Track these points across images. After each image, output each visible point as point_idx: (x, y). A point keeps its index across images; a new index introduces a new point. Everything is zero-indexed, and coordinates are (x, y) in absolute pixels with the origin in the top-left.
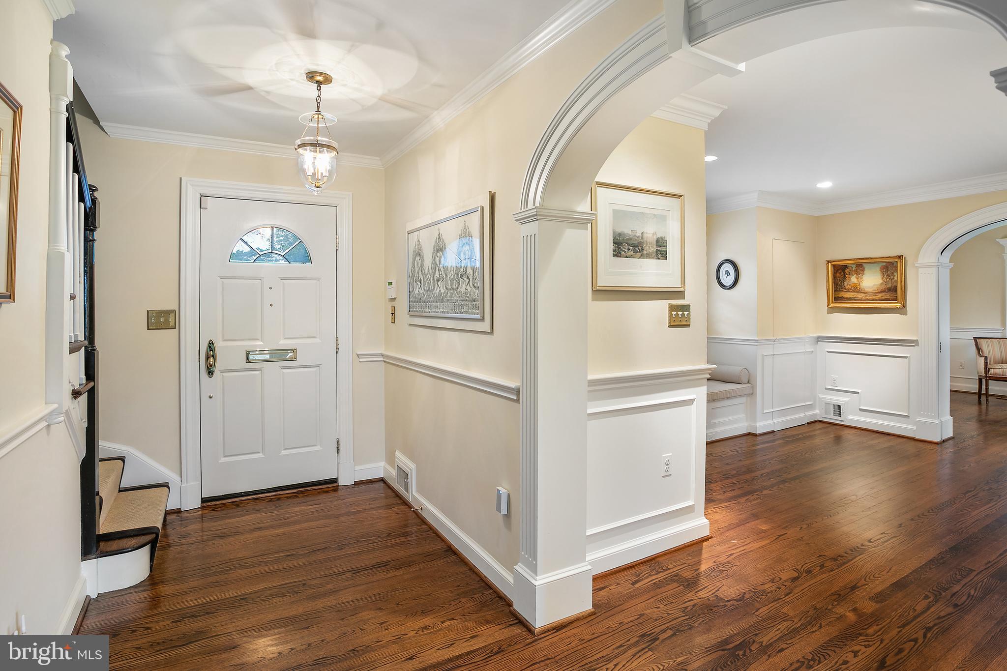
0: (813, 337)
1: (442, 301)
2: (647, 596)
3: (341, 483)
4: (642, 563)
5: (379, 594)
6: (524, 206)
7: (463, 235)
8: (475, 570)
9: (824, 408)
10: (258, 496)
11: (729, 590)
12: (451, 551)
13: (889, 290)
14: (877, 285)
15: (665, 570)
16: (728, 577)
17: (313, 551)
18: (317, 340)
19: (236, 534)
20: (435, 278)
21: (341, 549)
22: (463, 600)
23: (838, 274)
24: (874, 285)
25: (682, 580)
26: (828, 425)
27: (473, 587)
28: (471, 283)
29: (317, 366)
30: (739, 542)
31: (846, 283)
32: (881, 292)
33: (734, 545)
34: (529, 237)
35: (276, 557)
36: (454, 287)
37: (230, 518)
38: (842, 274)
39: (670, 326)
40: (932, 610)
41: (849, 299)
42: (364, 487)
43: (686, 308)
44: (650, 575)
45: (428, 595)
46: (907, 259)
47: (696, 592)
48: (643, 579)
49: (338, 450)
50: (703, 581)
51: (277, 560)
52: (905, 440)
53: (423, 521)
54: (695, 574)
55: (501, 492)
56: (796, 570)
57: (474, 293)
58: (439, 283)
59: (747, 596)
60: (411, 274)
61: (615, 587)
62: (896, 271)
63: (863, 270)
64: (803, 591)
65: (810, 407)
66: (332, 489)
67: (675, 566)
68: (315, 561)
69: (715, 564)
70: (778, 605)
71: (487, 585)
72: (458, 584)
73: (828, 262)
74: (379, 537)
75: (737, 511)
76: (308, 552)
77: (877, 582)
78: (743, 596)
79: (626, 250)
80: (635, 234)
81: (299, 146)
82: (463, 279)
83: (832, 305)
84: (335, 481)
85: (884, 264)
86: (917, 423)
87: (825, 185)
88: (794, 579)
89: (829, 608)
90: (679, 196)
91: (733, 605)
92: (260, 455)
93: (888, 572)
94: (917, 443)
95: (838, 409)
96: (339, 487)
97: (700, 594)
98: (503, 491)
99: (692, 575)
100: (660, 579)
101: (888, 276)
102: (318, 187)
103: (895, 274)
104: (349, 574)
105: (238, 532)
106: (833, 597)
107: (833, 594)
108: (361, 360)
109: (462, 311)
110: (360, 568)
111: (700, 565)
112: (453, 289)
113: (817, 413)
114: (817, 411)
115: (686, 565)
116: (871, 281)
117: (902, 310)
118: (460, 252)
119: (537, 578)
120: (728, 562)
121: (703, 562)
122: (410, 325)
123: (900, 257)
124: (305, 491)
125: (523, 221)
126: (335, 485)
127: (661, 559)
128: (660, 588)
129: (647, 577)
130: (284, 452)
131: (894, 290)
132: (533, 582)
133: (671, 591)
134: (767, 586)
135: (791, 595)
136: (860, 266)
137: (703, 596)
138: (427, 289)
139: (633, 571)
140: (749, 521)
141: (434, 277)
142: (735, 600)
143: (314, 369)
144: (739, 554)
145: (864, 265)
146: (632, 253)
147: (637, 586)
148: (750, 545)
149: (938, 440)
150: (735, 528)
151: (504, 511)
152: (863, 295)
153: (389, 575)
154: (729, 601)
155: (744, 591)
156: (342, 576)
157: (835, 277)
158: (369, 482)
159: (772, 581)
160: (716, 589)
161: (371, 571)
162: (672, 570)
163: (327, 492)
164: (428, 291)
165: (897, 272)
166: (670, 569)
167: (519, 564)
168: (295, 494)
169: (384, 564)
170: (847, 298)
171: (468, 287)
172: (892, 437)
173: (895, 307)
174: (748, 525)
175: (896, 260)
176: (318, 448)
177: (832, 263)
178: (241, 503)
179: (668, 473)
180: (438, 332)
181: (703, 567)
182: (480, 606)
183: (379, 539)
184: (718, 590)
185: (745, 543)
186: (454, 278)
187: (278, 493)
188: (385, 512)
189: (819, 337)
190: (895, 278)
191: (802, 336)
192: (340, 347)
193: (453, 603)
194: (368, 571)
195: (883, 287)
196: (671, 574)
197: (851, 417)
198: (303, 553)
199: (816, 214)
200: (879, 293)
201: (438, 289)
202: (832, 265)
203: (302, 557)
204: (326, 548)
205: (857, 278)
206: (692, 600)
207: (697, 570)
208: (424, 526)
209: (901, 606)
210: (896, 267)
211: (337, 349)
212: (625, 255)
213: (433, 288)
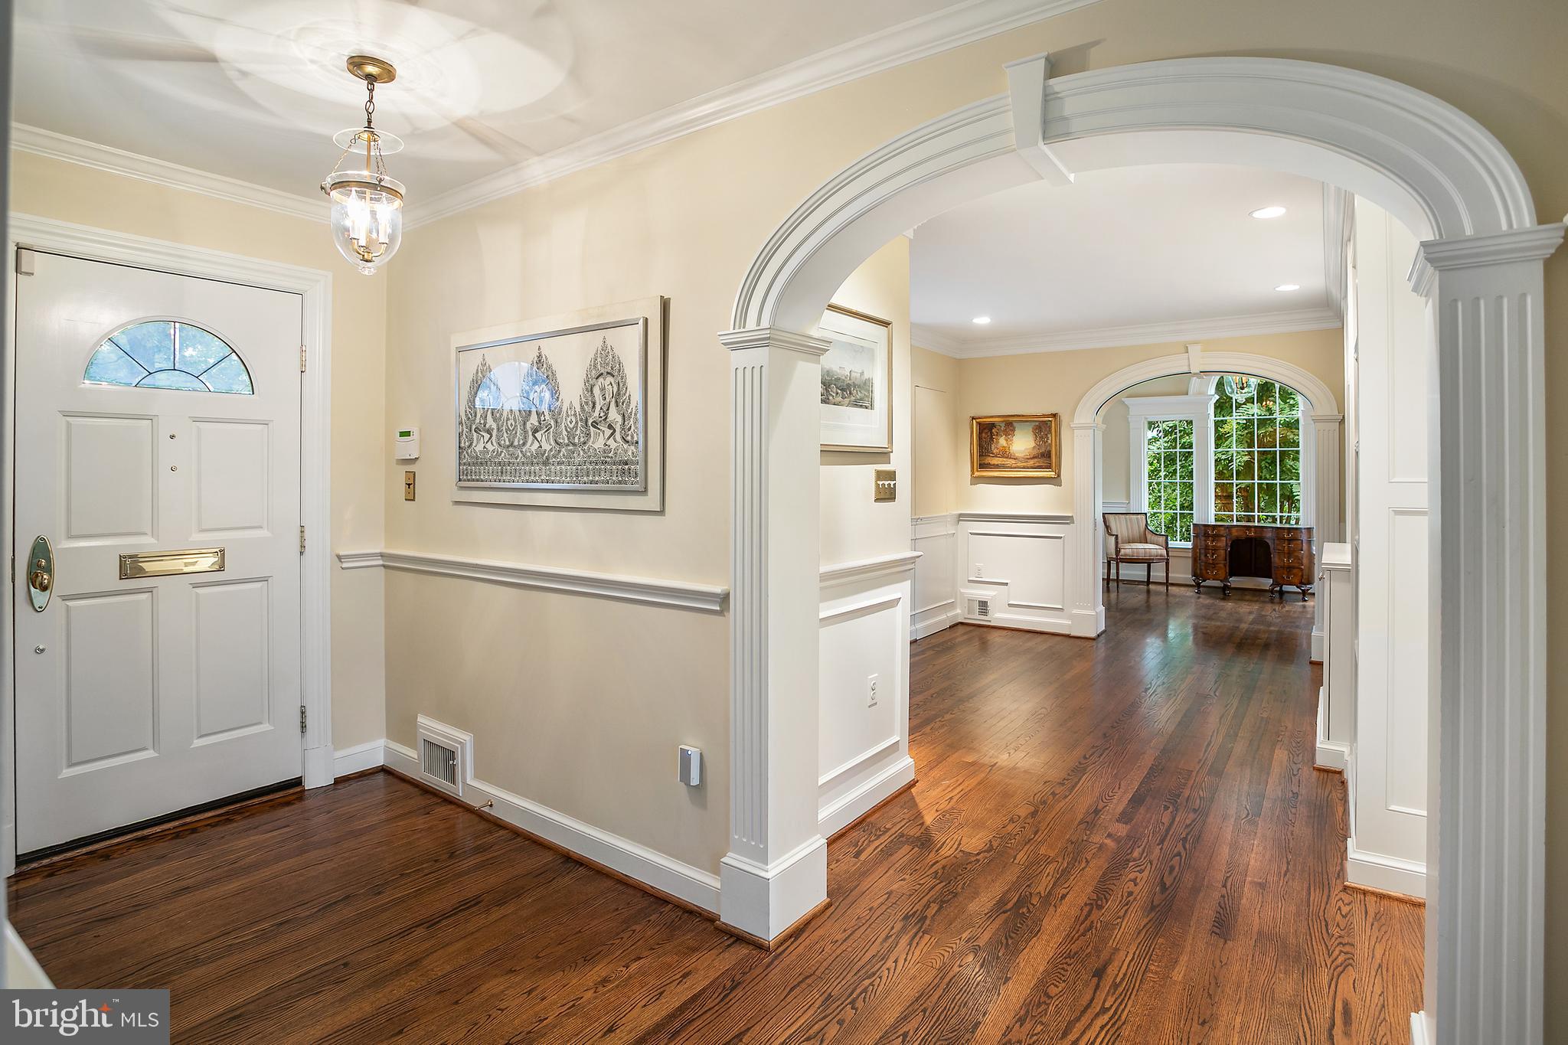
0: (955, 514)
1: (546, 463)
2: (881, 870)
3: (309, 784)
4: (852, 828)
5: (496, 950)
6: (740, 324)
7: (599, 360)
8: (631, 882)
9: (966, 605)
10: (146, 832)
11: (974, 842)
12: (570, 861)
13: (1043, 455)
14: (1027, 449)
15: (885, 832)
16: (961, 826)
17: (326, 907)
18: (263, 533)
19: (137, 908)
20: (528, 425)
21: (379, 893)
22: (637, 927)
23: (984, 435)
24: (1026, 449)
25: (911, 840)
26: (972, 628)
27: (639, 907)
28: (618, 436)
29: (265, 579)
30: (952, 781)
31: (993, 448)
32: (1034, 458)
33: (949, 787)
34: (748, 372)
35: (256, 932)
36: (576, 441)
37: (103, 882)
38: (989, 434)
39: (877, 500)
40: (1177, 819)
41: (997, 467)
42: (355, 786)
43: (891, 476)
44: (870, 841)
45: (577, 933)
46: (1062, 418)
47: (937, 851)
48: (864, 850)
49: (303, 727)
50: (939, 837)
51: (264, 937)
52: (1061, 638)
53: (498, 824)
54: (922, 830)
55: (689, 753)
56: (1030, 804)
57: (626, 451)
58: (538, 435)
59: (995, 844)
60: (464, 418)
61: (836, 865)
62: (1050, 431)
63: (1013, 430)
64: (1050, 827)
65: (952, 605)
66: (294, 797)
67: (894, 825)
68: (340, 922)
69: (939, 812)
70: (1032, 847)
71: (659, 900)
72: (614, 906)
73: (973, 418)
74: (436, 861)
75: (929, 744)
76: (316, 910)
77: (1115, 801)
78: (991, 845)
79: (834, 395)
80: (843, 372)
81: (337, 185)
82: (599, 429)
83: (977, 474)
84: (298, 782)
85: (1037, 424)
86: (1072, 617)
87: (982, 321)
88: (1034, 814)
89: (1085, 839)
90: (885, 324)
91: (986, 858)
92: (150, 754)
93: (1119, 788)
94: (1073, 640)
95: (983, 606)
96: (306, 793)
97: (942, 852)
98: (693, 752)
99: (921, 832)
100: (886, 843)
101: (1041, 438)
102: (367, 261)
103: (1049, 436)
104: (420, 932)
105: (139, 905)
106: (1083, 826)
107: (1080, 823)
108: (344, 565)
109: (597, 479)
110: (435, 917)
111: (922, 817)
112: (574, 445)
113: (959, 614)
114: (959, 611)
115: (905, 822)
116: (1022, 443)
117: (1056, 481)
118: (592, 387)
119: (768, 867)
120: (953, 808)
121: (924, 812)
122: (457, 503)
123: (1054, 415)
124: (242, 808)
125: (736, 346)
126: (299, 790)
127: (872, 819)
128: (891, 855)
129: (868, 846)
130: (198, 743)
131: (1047, 455)
132: (763, 874)
133: (907, 856)
134: (1010, 828)
135: (1040, 833)
136: (1009, 424)
137: (947, 854)
138: (507, 443)
139: (846, 840)
140: (948, 754)
141: (525, 424)
142: (985, 851)
143: (259, 585)
144: (959, 795)
145: (1015, 424)
146: (839, 399)
147: (863, 857)
148: (966, 783)
149: (1093, 635)
150: (937, 765)
151: (695, 780)
152: (1013, 462)
153: (494, 916)
154: (978, 854)
155: (988, 839)
156: (410, 936)
157: (980, 438)
158: (360, 776)
159: (1012, 820)
160: (957, 843)
161: (457, 917)
162: (893, 830)
163: (288, 804)
164: (508, 447)
165: (1051, 433)
166: (889, 829)
167: (728, 854)
168: (224, 818)
169: (473, 903)
170: (994, 465)
171: (611, 442)
172: (1047, 636)
173: (1048, 476)
174: (950, 760)
175: (1050, 419)
176: (266, 727)
177: (978, 420)
178: (115, 851)
179: (874, 701)
180: (529, 513)
181: (929, 819)
182: (668, 930)
183: (438, 865)
184: (960, 844)
185: (959, 782)
186: (576, 427)
187: (188, 820)
188: (422, 821)
189: (961, 515)
190: (1049, 441)
191: (944, 514)
192: (307, 543)
193: (625, 935)
194: (453, 918)
195: (1035, 452)
196: (894, 836)
197: (999, 616)
198: (308, 913)
199: (958, 357)
200: (1031, 459)
201: (536, 445)
202: (977, 422)
203: (309, 921)
204: (347, 897)
205: (1006, 440)
206: (937, 862)
207: (922, 824)
208: (502, 832)
209: (1149, 822)
210: (1050, 427)
211: (303, 547)
212: (833, 401)
213: (521, 442)
